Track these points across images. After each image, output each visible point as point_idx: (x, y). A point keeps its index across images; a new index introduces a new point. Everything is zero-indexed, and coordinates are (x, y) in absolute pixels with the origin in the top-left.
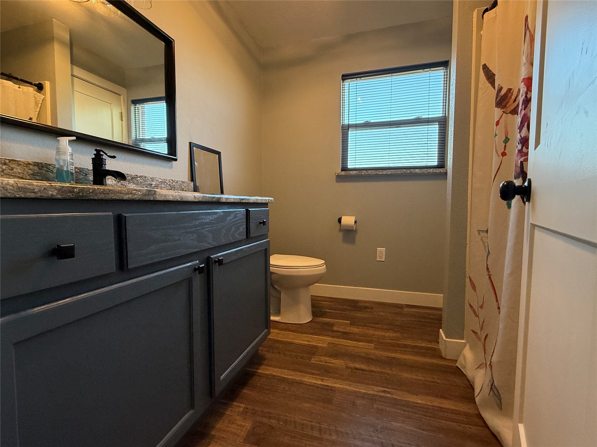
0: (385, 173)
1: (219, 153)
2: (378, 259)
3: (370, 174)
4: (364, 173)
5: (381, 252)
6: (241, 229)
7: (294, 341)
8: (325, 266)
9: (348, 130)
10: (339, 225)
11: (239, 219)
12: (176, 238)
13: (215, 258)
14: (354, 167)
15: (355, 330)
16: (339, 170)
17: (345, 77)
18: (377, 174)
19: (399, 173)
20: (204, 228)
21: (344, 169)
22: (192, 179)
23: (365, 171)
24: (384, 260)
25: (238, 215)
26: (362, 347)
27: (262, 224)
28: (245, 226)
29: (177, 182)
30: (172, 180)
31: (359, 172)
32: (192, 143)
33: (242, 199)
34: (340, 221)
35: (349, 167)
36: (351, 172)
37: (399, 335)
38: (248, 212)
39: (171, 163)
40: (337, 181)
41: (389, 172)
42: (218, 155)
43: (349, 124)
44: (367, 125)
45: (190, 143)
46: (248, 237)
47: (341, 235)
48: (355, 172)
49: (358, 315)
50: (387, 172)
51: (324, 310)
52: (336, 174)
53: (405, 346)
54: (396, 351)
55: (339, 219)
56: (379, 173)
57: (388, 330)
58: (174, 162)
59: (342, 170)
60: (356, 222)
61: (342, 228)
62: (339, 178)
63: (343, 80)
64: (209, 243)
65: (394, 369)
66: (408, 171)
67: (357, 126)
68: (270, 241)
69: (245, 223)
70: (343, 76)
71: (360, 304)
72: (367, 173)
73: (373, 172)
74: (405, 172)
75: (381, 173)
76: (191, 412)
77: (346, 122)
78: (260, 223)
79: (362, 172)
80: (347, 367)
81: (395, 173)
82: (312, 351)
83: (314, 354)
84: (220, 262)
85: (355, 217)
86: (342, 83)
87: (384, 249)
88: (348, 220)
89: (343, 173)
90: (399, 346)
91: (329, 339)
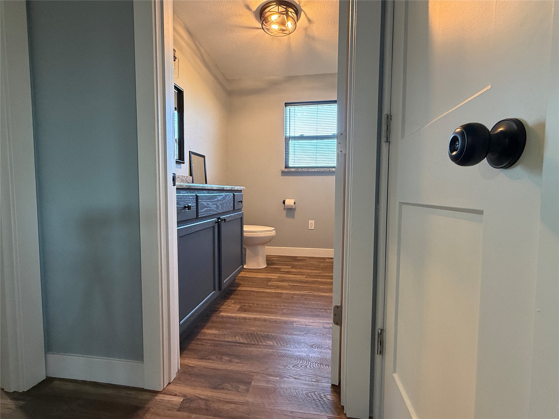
0: (313, 171)
1: (204, 157)
2: (310, 228)
3: (304, 171)
4: (300, 170)
5: (311, 224)
6: (231, 204)
7: (257, 276)
8: (275, 231)
9: (289, 140)
10: (284, 205)
11: (231, 199)
12: (210, 206)
13: (222, 218)
14: (293, 166)
15: (294, 270)
16: (283, 168)
17: (287, 104)
18: (308, 171)
19: (322, 170)
20: (218, 203)
21: (287, 167)
22: (191, 174)
23: (300, 169)
24: (313, 228)
25: (230, 197)
26: (299, 277)
27: (240, 202)
28: (233, 203)
29: (184, 177)
30: (182, 176)
31: (297, 169)
32: (191, 151)
33: (232, 188)
34: (284, 202)
35: (290, 166)
36: (292, 169)
37: (321, 271)
38: (234, 195)
39: (181, 165)
40: (282, 175)
41: (316, 170)
42: (203, 158)
43: (289, 136)
44: (302, 138)
45: (190, 151)
46: (234, 210)
47: (285, 212)
48: (294, 169)
49: (296, 263)
50: (315, 170)
51: (274, 262)
52: (281, 170)
53: (324, 276)
54: (318, 278)
55: (283, 201)
56: (309, 170)
57: (314, 270)
58: (182, 164)
59: (285, 168)
60: (295, 203)
61: (285, 208)
62: (284, 173)
63: (286, 106)
64: (220, 210)
65: (315, 285)
66: (328, 169)
67: (295, 138)
68: (244, 213)
69: (233, 201)
70: (286, 104)
71: (297, 258)
72: (302, 170)
73: (306, 170)
74: (326, 170)
75: (311, 170)
76: (214, 292)
77: (288, 135)
78: (239, 202)
79: (299, 170)
80: (290, 285)
81: (320, 170)
82: (269, 280)
83: (270, 281)
84: (225, 220)
85: (294, 200)
86: (285, 109)
87: (314, 221)
88: (290, 202)
89: (286, 170)
90: (319, 276)
91: (278, 275)
